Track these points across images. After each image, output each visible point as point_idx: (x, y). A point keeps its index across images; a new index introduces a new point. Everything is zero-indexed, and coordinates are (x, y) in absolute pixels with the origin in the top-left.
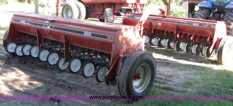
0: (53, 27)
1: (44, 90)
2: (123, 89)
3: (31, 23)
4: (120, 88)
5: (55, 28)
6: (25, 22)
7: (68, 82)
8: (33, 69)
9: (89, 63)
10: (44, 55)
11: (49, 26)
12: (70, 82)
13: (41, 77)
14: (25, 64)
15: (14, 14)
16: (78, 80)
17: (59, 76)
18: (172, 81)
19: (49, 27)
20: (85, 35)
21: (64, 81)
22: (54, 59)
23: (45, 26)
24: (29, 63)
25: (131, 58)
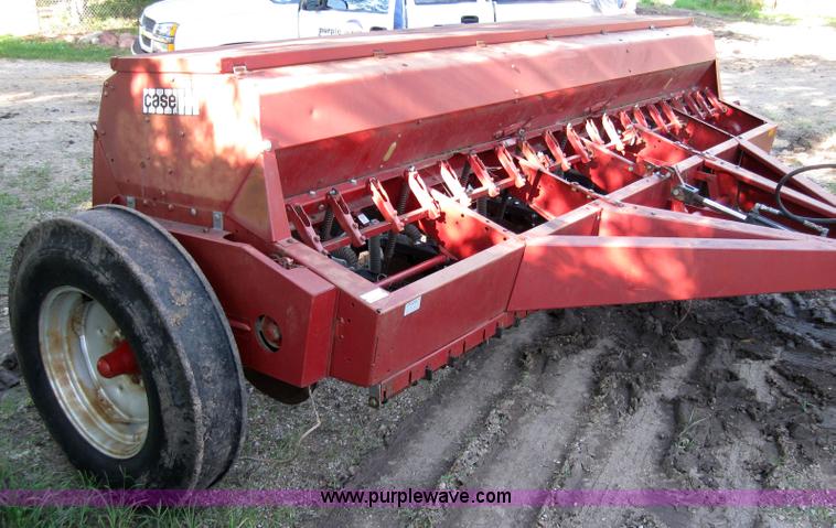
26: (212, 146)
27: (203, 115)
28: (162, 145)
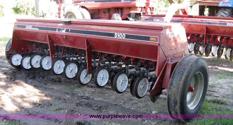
0: (70, 30)
1: (66, 111)
2: (175, 106)
3: (40, 28)
4: (170, 106)
5: (72, 31)
6: (32, 27)
7: (93, 99)
8: (46, 84)
9: (122, 74)
10: (58, 66)
11: (64, 29)
12: (95, 98)
13: (58, 95)
14: (35, 79)
15: (17, 19)
16: (104, 96)
17: (80, 91)
18: (217, 92)
19: (64, 31)
20: (115, 37)
21: (88, 98)
22: (72, 70)
23: (59, 30)
24: (39, 78)
25: (184, 65)
26: (180, 41)
27: (178, 36)
28: (173, 44)
